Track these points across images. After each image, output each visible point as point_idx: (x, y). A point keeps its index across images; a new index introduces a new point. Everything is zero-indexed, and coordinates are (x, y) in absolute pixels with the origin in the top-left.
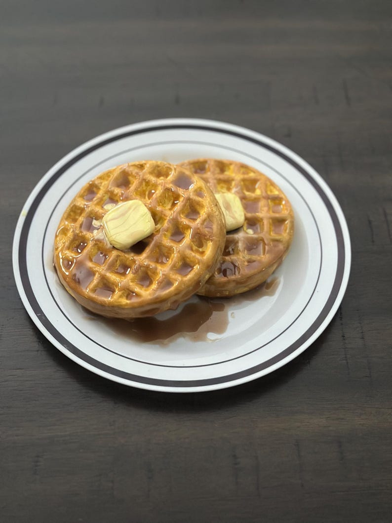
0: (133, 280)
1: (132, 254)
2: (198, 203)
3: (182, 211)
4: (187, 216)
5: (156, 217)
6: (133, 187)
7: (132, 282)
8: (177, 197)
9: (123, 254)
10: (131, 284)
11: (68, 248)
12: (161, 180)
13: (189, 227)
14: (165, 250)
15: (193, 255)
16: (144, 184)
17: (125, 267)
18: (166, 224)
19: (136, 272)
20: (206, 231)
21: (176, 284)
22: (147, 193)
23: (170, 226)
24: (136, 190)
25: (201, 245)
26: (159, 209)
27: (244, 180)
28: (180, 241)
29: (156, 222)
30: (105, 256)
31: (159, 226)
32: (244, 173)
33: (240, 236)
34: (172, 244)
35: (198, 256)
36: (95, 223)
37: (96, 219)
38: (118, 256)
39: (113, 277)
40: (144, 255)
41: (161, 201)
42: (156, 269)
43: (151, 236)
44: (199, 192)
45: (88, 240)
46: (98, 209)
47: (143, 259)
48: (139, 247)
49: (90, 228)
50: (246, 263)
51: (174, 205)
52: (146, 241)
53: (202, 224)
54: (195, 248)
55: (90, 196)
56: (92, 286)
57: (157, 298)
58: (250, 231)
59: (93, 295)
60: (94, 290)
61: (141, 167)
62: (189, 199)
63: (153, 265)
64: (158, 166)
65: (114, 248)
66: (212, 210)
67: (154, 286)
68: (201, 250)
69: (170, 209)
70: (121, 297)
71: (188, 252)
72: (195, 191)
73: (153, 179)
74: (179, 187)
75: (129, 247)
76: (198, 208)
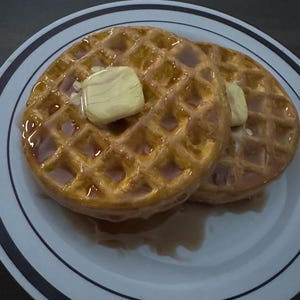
0: (100, 169)
1: (108, 134)
2: (204, 87)
3: (181, 92)
4: (186, 100)
5: (148, 93)
6: (128, 52)
7: (98, 171)
8: (178, 73)
9: (96, 130)
10: (97, 174)
11: (39, 107)
12: (163, 51)
13: (186, 115)
14: (150, 138)
15: (186, 154)
16: (142, 51)
17: (96, 147)
18: (158, 104)
19: (106, 159)
20: (209, 125)
21: (154, 191)
22: (143, 63)
23: (163, 108)
24: (131, 55)
25: (197, 141)
26: (153, 84)
27: (246, 74)
28: (172, 130)
29: (146, 99)
30: (76, 126)
31: (148, 104)
32: (247, 66)
33: (239, 135)
34: (161, 133)
35: (192, 157)
36: (77, 85)
37: (79, 81)
38: (90, 132)
39: (77, 158)
40: (122, 138)
41: (158, 75)
42: (133, 161)
43: (136, 115)
44: (206, 74)
45: (63, 102)
46: (83, 69)
47: (119, 143)
48: (118, 125)
49: (69, 88)
50: (242, 172)
51: (172, 82)
52: (129, 120)
53: (205, 115)
54: (189, 143)
55: (79, 53)
56: (48, 163)
57: (124, 204)
58: (249, 132)
59: (46, 176)
60: (49, 169)
61: (143, 32)
62: (193, 79)
63: (130, 155)
64: (162, 35)
65: (88, 120)
66: (221, 99)
67: (125, 185)
68: (195, 147)
69: (167, 87)
70: (79, 188)
71: (181, 149)
72: (202, 71)
73: (154, 48)
74: (183, 62)
75: (106, 123)
76: (201, 92)
